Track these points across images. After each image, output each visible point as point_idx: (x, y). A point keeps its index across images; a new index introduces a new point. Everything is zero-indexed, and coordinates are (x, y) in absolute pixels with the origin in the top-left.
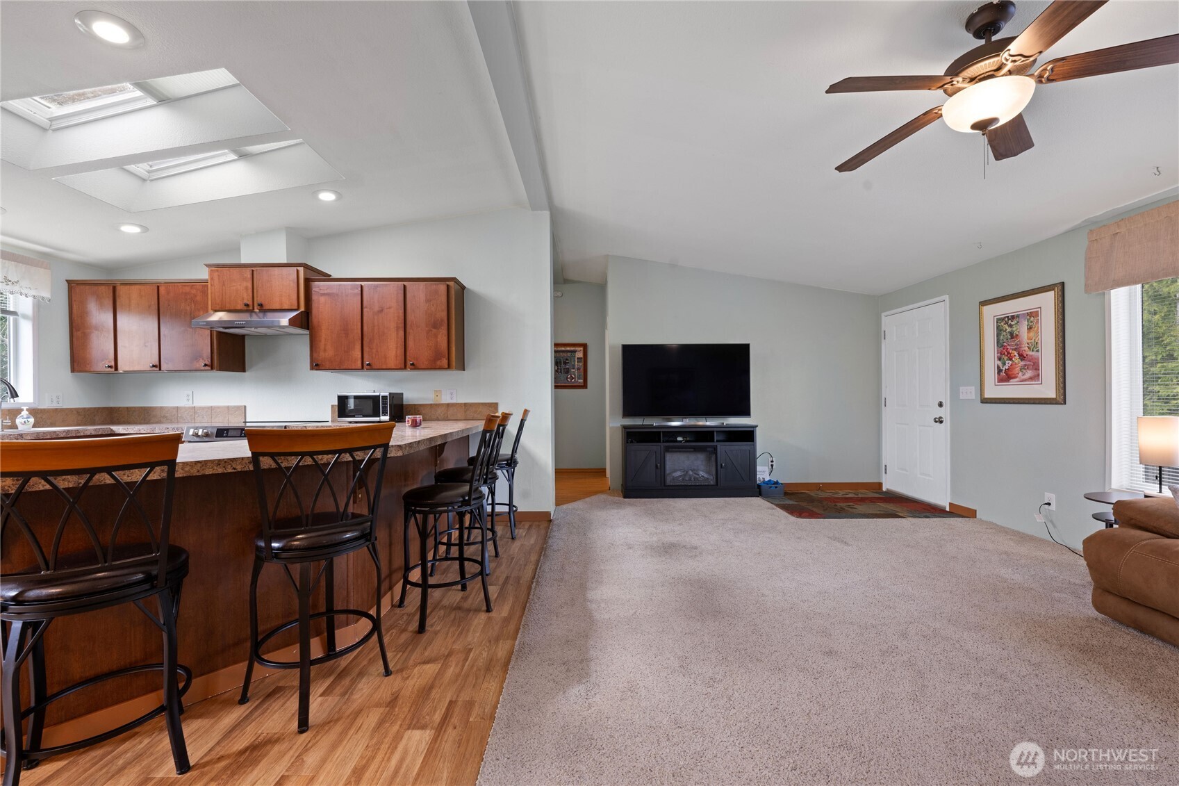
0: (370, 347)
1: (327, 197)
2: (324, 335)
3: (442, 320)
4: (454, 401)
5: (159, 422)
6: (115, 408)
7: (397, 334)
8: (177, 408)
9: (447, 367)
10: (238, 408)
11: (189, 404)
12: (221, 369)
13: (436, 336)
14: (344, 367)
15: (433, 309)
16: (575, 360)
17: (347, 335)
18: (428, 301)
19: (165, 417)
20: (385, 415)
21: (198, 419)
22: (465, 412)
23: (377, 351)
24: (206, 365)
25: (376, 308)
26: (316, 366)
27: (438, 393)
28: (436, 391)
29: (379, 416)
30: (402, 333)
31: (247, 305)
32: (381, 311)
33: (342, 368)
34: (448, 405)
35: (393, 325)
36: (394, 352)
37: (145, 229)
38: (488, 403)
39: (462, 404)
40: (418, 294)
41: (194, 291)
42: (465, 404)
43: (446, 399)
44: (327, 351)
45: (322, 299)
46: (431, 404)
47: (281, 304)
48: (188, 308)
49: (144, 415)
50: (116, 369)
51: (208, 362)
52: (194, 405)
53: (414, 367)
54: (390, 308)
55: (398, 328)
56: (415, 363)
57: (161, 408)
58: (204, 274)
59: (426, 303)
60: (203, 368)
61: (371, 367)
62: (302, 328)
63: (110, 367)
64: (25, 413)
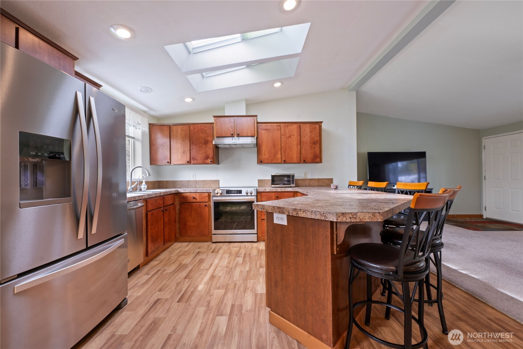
0: (285, 153)
1: (278, 85)
2: (264, 148)
3: (317, 141)
6: (161, 181)
7: (297, 147)
8: (189, 181)
9: (319, 162)
10: (216, 181)
11: (194, 179)
13: (315, 148)
14: (273, 162)
15: (313, 136)
17: (274, 147)
18: (311, 132)
19: (183, 185)
20: (293, 184)
21: (198, 186)
22: (318, 183)
23: (288, 155)
24: (211, 162)
25: (288, 135)
26: (260, 162)
27: (305, 174)
28: (305, 173)
29: (290, 185)
30: (299, 147)
31: (232, 134)
32: (290, 137)
33: (272, 162)
34: (311, 179)
35: (295, 143)
36: (296, 155)
37: (194, 99)
38: (329, 179)
39: (317, 179)
40: (307, 129)
41: (206, 128)
43: (309, 177)
44: (265, 155)
45: (263, 132)
46: (303, 179)
47: (247, 134)
48: (203, 136)
50: (170, 164)
51: (212, 160)
52: (196, 180)
53: (305, 162)
54: (294, 135)
55: (297, 144)
56: (305, 160)
57: (181, 181)
58: (212, 120)
59: (310, 133)
60: (210, 163)
61: (285, 162)
63: (168, 162)
64: (144, 183)
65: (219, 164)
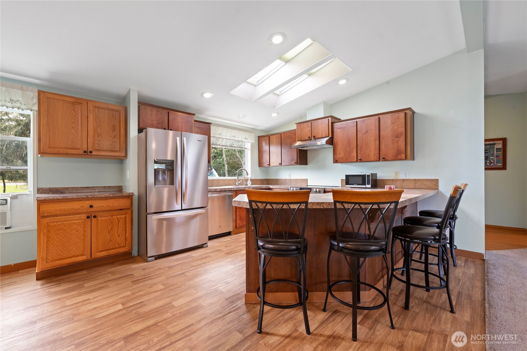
0: (361, 151)
1: (342, 82)
2: (340, 147)
3: (402, 133)
4: (407, 178)
5: (280, 185)
6: (269, 179)
7: (375, 143)
8: (286, 180)
9: (404, 158)
10: (305, 180)
12: (300, 164)
13: (398, 142)
14: (348, 161)
15: (396, 127)
16: (493, 151)
17: (350, 146)
18: (393, 123)
19: (282, 183)
20: (368, 185)
21: (292, 184)
22: (415, 184)
23: (364, 153)
24: (295, 163)
25: (364, 131)
26: (336, 161)
28: (396, 172)
29: (366, 185)
30: (378, 142)
31: (309, 137)
32: (367, 132)
33: (347, 162)
34: (403, 180)
35: (373, 139)
36: (373, 152)
37: (278, 114)
39: (412, 179)
40: (387, 121)
41: (292, 135)
42: (415, 180)
43: (402, 177)
44: (341, 154)
45: (339, 130)
46: (393, 180)
47: (322, 135)
48: (290, 141)
49: (276, 182)
50: (270, 166)
51: (296, 162)
52: (291, 178)
53: (385, 159)
54: (371, 130)
55: (375, 140)
56: (385, 157)
57: (281, 179)
58: (294, 127)
59: (392, 124)
60: (294, 164)
61: (361, 161)
62: (330, 144)
63: (268, 165)
64: (249, 180)
65: (307, 165)
